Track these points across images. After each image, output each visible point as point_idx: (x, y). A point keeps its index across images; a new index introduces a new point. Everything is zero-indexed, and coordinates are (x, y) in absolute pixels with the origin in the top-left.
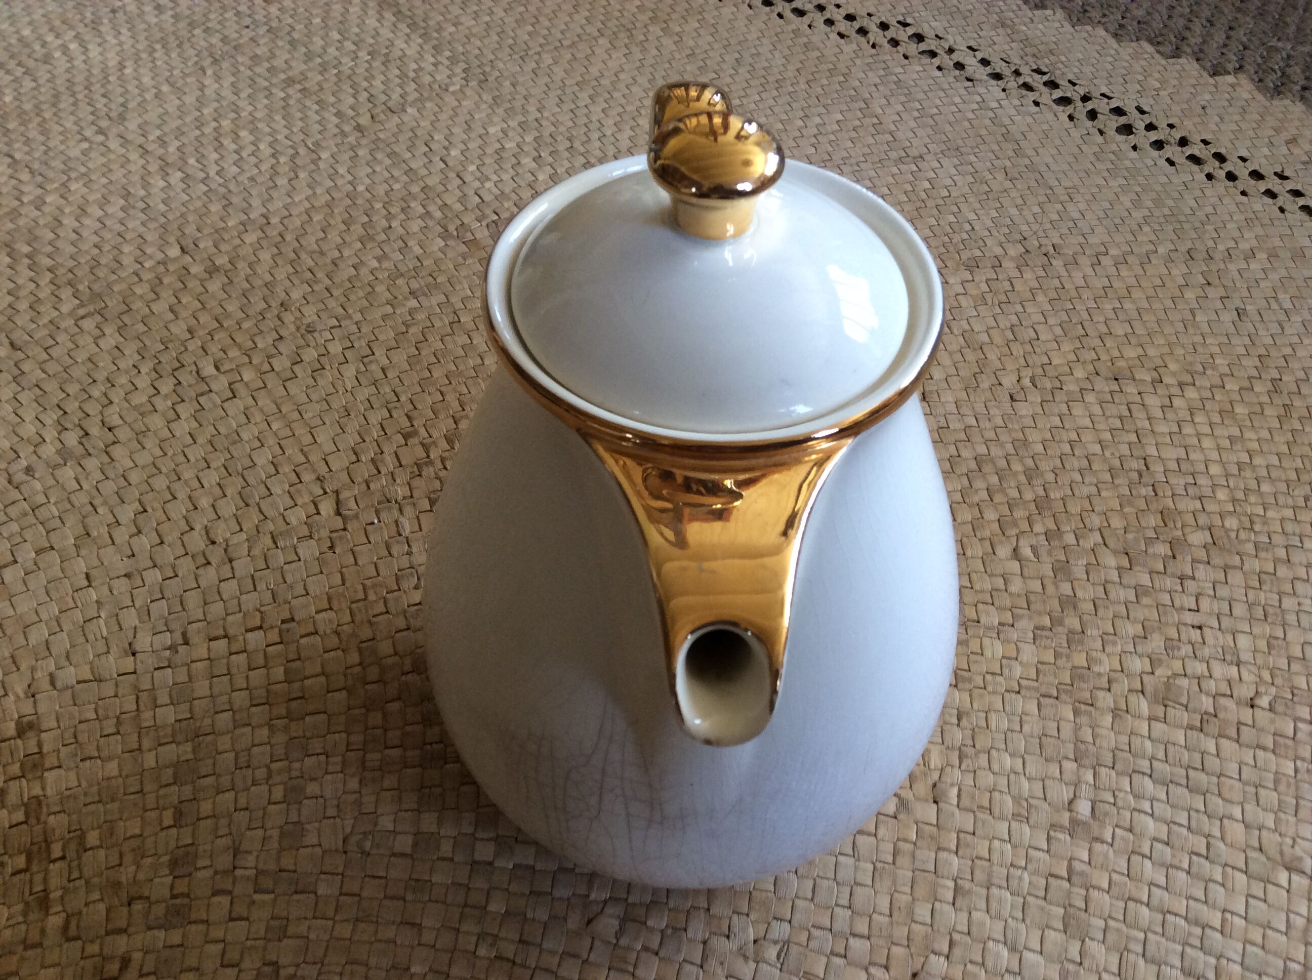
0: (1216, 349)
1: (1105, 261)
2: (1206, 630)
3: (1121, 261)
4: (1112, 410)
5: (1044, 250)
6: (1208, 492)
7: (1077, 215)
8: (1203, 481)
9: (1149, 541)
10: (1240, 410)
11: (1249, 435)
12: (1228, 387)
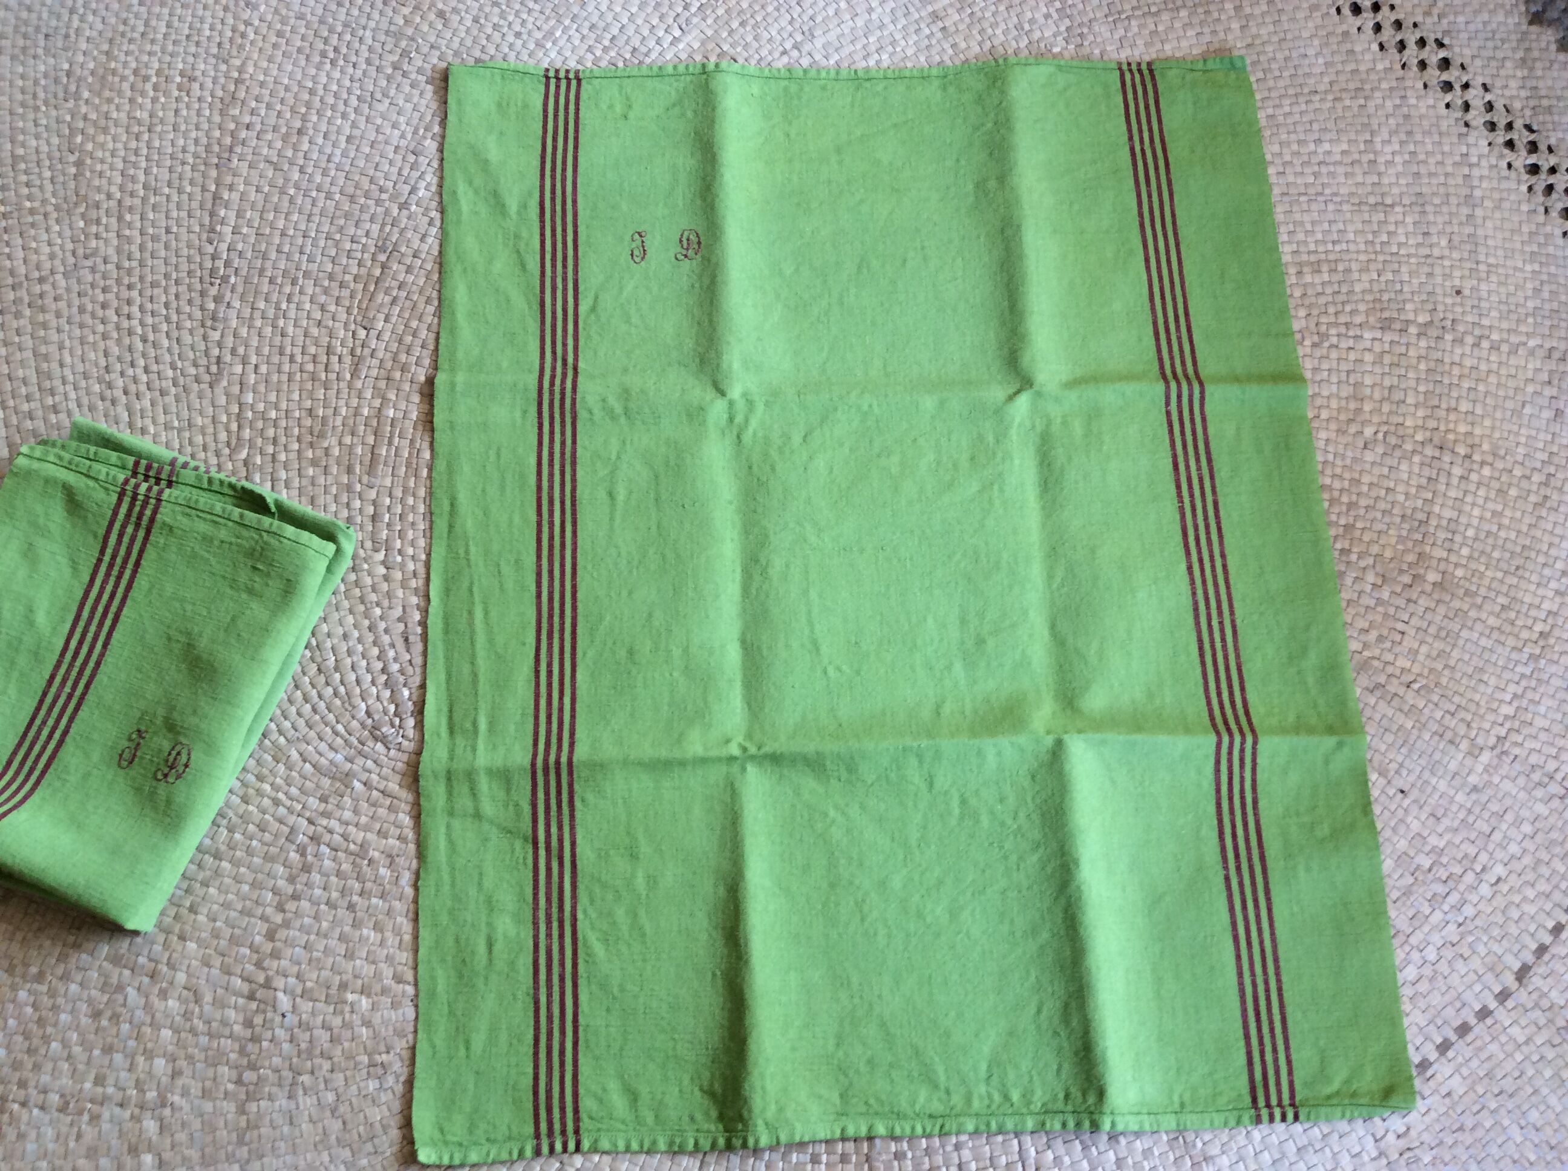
0: (1523, 440)
1: (1485, 344)
2: (1406, 637)
3: (1495, 347)
4: (1427, 472)
5: (1444, 323)
6: (1456, 547)
7: (1484, 295)
8: (1458, 538)
9: (1401, 571)
10: (1513, 492)
11: (1508, 513)
12: (1515, 472)
